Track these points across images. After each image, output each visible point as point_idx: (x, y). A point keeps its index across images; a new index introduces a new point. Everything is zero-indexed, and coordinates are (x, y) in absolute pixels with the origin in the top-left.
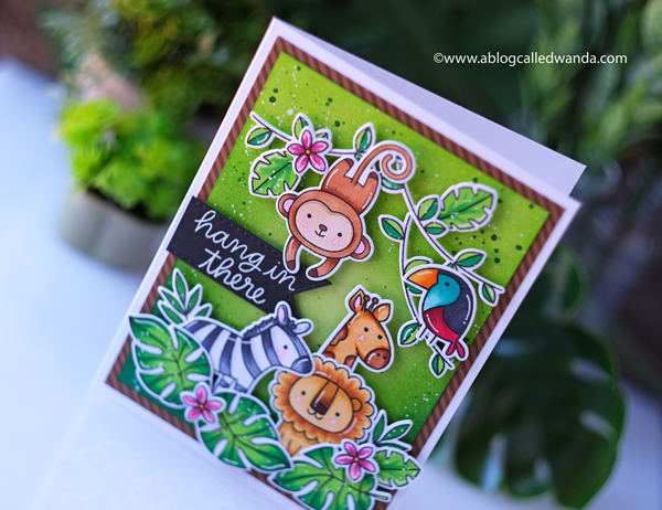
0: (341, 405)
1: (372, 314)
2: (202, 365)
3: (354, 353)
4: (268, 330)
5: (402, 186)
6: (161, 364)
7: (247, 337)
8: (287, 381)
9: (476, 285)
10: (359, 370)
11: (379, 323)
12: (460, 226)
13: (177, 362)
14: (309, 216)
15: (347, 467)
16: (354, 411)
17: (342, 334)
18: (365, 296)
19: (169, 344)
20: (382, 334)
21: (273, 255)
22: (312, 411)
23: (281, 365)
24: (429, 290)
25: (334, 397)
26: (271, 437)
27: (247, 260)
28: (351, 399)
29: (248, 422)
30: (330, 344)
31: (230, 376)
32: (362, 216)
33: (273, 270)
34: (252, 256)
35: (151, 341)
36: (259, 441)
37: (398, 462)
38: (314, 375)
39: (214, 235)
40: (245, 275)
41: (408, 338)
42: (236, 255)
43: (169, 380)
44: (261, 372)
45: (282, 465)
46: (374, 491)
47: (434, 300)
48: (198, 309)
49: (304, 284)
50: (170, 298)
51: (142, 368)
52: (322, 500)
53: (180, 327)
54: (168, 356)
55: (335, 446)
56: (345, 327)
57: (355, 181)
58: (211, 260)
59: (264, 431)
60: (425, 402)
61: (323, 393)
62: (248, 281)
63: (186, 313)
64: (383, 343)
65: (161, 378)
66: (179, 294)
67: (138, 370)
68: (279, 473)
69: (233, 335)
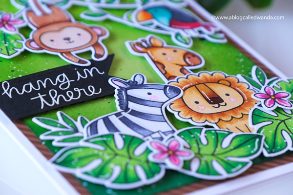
1: (153, 47)
2: (130, 141)
3: (179, 67)
4: (127, 96)
6: (111, 165)
7: (126, 109)
10: (195, 71)
11: (162, 47)
13: (116, 155)
14: (52, 41)
16: (230, 86)
17: (160, 66)
18: (137, 43)
19: (96, 152)
20: (173, 49)
22: (216, 105)
23: (164, 103)
24: (154, 17)
25: (211, 90)
26: (227, 135)
27: (59, 83)
28: (218, 82)
29: (204, 141)
30: (164, 75)
31: (154, 133)
32: (74, 20)
33: (79, 75)
34: (58, 78)
35: (85, 162)
36: (226, 142)
37: (286, 85)
38: (184, 91)
39: (24, 90)
41: (185, 40)
42: (50, 87)
43: (131, 168)
44: (163, 115)
45: (257, 140)
47: (164, 20)
48: (78, 124)
50: (56, 134)
51: (108, 179)
53: (85, 138)
54: (107, 158)
56: (155, 62)
57: (44, 14)
59: (218, 138)
61: (203, 92)
63: (76, 131)
64: (181, 51)
65: (125, 172)
66: (56, 126)
67: (108, 184)
68: (264, 147)
69: (118, 115)
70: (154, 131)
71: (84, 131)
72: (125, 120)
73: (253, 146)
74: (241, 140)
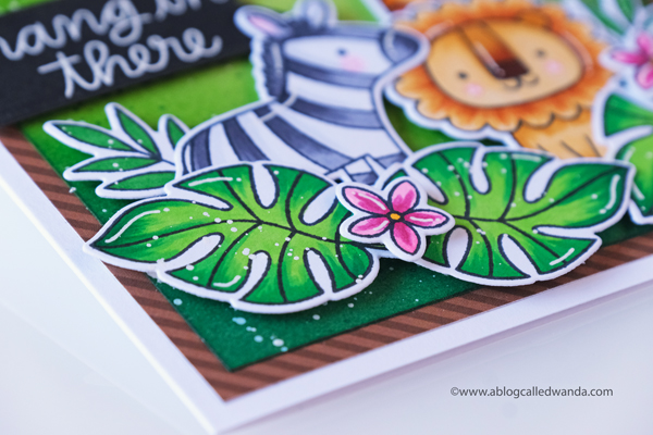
2: (292, 184)
6: (245, 251)
7: (282, 96)
8: (419, 87)
19: (206, 214)
22: (512, 83)
26: (538, 167)
27: (111, 26)
29: (481, 183)
31: (352, 161)
34: (108, 12)
35: (178, 242)
36: (536, 186)
38: (433, 41)
39: (22, 44)
40: (143, 41)
43: (294, 256)
44: (375, 112)
45: (616, 179)
48: (161, 138)
50: (103, 165)
51: (232, 290)
53: (179, 177)
54: (234, 230)
55: (611, 86)
58: (70, 75)
59: (517, 173)
61: (479, 47)
62: (159, 43)
63: (156, 157)
65: (279, 268)
66: (105, 147)
67: (234, 301)
68: (633, 197)
69: (261, 111)
70: (354, 155)
71: (174, 157)
72: (279, 127)
73: (605, 197)
74: (574, 181)
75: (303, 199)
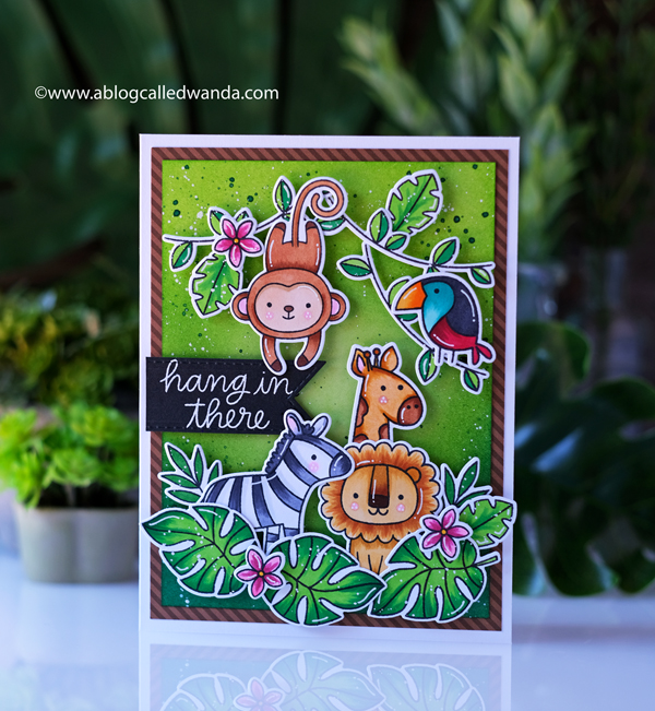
0: (400, 485)
1: (380, 368)
2: (241, 529)
3: (384, 421)
4: (288, 449)
5: (343, 219)
6: (198, 557)
8: (334, 494)
9: (464, 276)
10: (398, 436)
11: (391, 373)
12: (418, 225)
13: (213, 543)
14: (269, 305)
15: (438, 546)
16: (415, 483)
17: (362, 408)
18: (365, 353)
19: (196, 529)
20: (401, 383)
21: (254, 368)
22: (374, 510)
23: (319, 480)
24: (422, 308)
25: (388, 481)
26: (347, 566)
27: (231, 390)
28: (405, 472)
29: (316, 564)
30: (356, 427)
31: (275, 525)
32: (320, 273)
33: (261, 385)
34: (234, 382)
35: (178, 538)
36: (338, 577)
37: (486, 510)
38: (357, 469)
39: (187, 385)
41: (428, 371)
42: (218, 392)
43: (214, 569)
44: (303, 500)
45: (375, 589)
46: (479, 559)
47: (433, 316)
48: (207, 473)
49: (299, 379)
50: (174, 478)
51: (181, 574)
52: (433, 602)
53: (198, 503)
54: (202, 543)
56: (361, 397)
57: (295, 242)
58: (196, 413)
60: (479, 431)
61: (375, 483)
62: (243, 412)
63: (198, 485)
64: (407, 391)
65: (205, 571)
66: (181, 468)
67: (179, 579)
68: (375, 602)
69: (256, 478)
71: (205, 488)
72: (258, 493)
73: (362, 596)
74: (356, 581)
75: (238, 540)
